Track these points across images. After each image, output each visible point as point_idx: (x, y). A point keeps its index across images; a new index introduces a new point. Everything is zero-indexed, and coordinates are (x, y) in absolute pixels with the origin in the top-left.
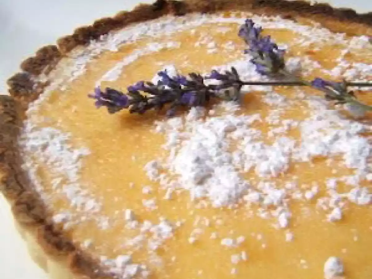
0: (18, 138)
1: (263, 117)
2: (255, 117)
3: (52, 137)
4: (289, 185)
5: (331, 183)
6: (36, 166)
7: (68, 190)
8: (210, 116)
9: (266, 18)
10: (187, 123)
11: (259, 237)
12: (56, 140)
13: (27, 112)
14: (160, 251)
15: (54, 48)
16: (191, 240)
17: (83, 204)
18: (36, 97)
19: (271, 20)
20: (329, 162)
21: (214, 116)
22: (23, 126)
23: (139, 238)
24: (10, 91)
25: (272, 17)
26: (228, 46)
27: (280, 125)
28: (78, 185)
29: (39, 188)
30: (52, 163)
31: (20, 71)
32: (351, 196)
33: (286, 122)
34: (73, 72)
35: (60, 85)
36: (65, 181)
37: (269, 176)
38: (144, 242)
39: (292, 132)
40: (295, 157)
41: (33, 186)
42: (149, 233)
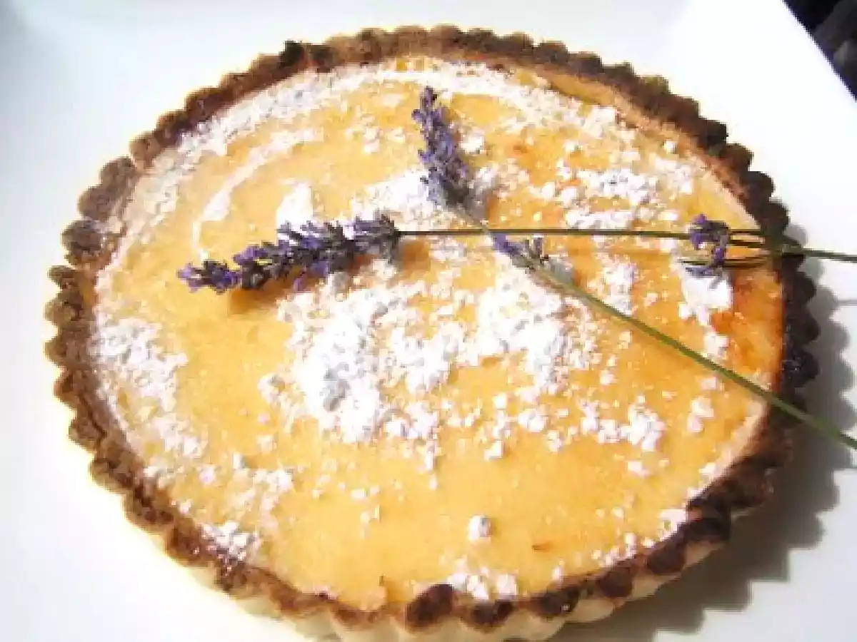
0: (89, 342)
1: (428, 288)
2: (419, 286)
3: (135, 334)
4: (446, 405)
5: (500, 401)
6: (116, 388)
7: (162, 424)
8: (354, 287)
9: (463, 68)
10: (323, 301)
11: (398, 486)
12: (141, 341)
13: (98, 288)
14: (277, 510)
15: (126, 163)
16: (316, 493)
17: (181, 446)
18: (108, 260)
19: (471, 73)
20: (505, 363)
21: (361, 287)
22: (93, 318)
23: (251, 493)
24: (68, 257)
25: (473, 67)
26: (396, 136)
27: (450, 300)
28: (174, 415)
29: (123, 425)
30: (138, 380)
31: (79, 217)
32: (522, 419)
33: (459, 295)
34: (158, 206)
35: (141, 234)
36: (157, 411)
37: (422, 392)
38: (258, 500)
39: (465, 314)
40: (460, 359)
41: (116, 422)
42: (264, 486)
